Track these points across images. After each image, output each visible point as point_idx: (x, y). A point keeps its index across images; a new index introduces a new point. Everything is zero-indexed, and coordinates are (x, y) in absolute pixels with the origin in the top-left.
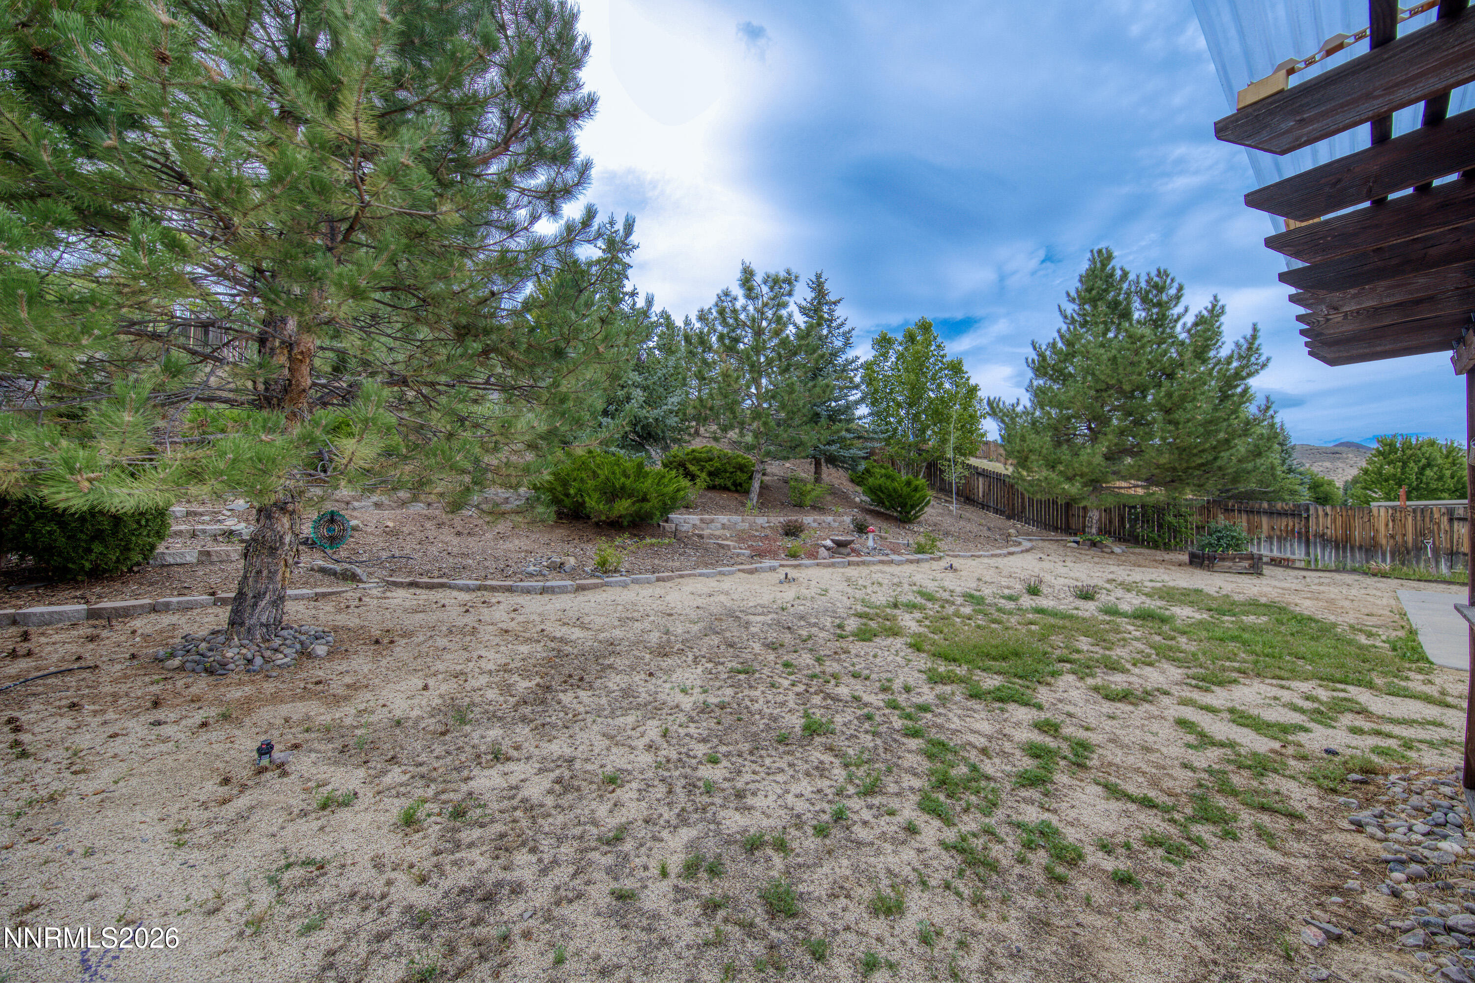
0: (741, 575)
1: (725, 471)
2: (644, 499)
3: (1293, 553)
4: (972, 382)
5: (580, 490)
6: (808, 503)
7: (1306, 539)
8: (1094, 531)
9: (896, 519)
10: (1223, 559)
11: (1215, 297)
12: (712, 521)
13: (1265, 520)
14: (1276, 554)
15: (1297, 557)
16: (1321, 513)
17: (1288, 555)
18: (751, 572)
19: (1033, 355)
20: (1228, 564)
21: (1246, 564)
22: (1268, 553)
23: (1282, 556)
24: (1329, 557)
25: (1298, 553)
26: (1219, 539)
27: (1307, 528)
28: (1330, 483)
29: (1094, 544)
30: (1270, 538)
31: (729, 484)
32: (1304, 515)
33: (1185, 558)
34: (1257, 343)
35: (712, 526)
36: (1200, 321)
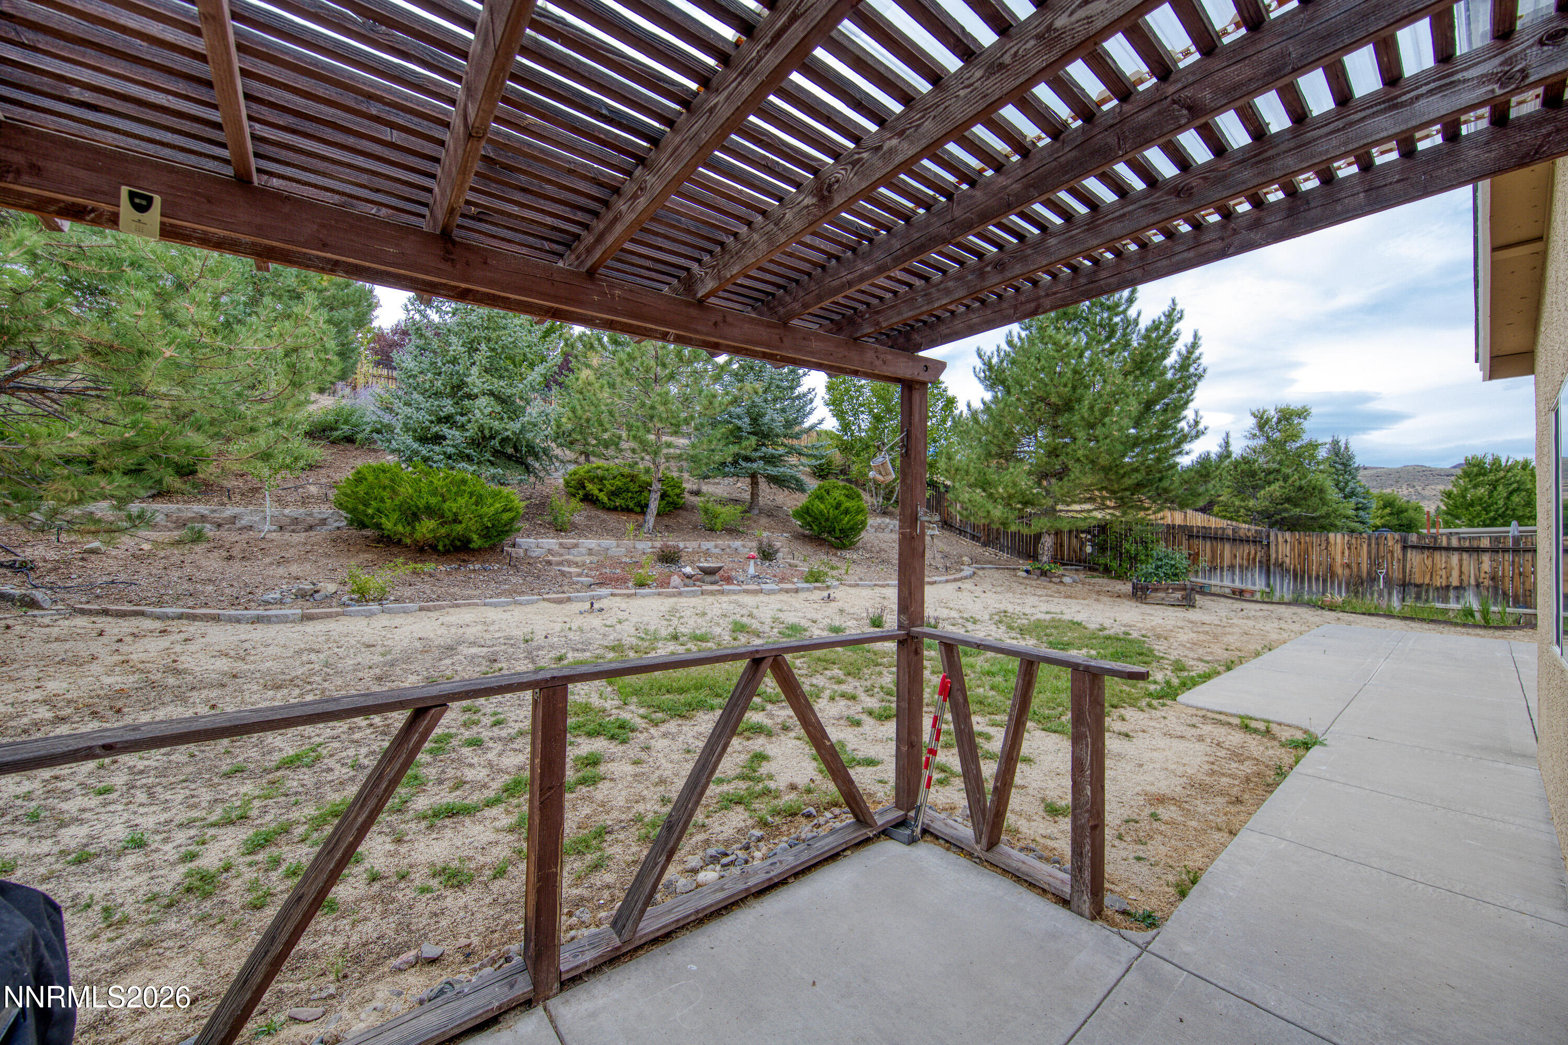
0: (546, 604)
1: (628, 491)
2: (456, 521)
3: (1254, 584)
4: (950, 393)
5: (378, 510)
6: (719, 526)
7: (1268, 567)
8: (1045, 559)
9: (832, 545)
10: (1156, 590)
11: (1173, 301)
12: (576, 546)
13: (1227, 547)
14: (1238, 584)
15: (1257, 588)
16: (1280, 539)
17: (1250, 587)
18: (560, 602)
19: (979, 364)
20: (1161, 595)
21: (1178, 595)
22: (1230, 584)
23: (1243, 587)
24: (1284, 588)
25: (1258, 583)
26: (1157, 567)
27: (1269, 556)
28: (1418, 509)
29: (1044, 573)
30: (1232, 567)
31: (631, 505)
32: (1265, 542)
33: (1127, 587)
34: (1197, 353)
35: (575, 551)
36: (1155, 326)
